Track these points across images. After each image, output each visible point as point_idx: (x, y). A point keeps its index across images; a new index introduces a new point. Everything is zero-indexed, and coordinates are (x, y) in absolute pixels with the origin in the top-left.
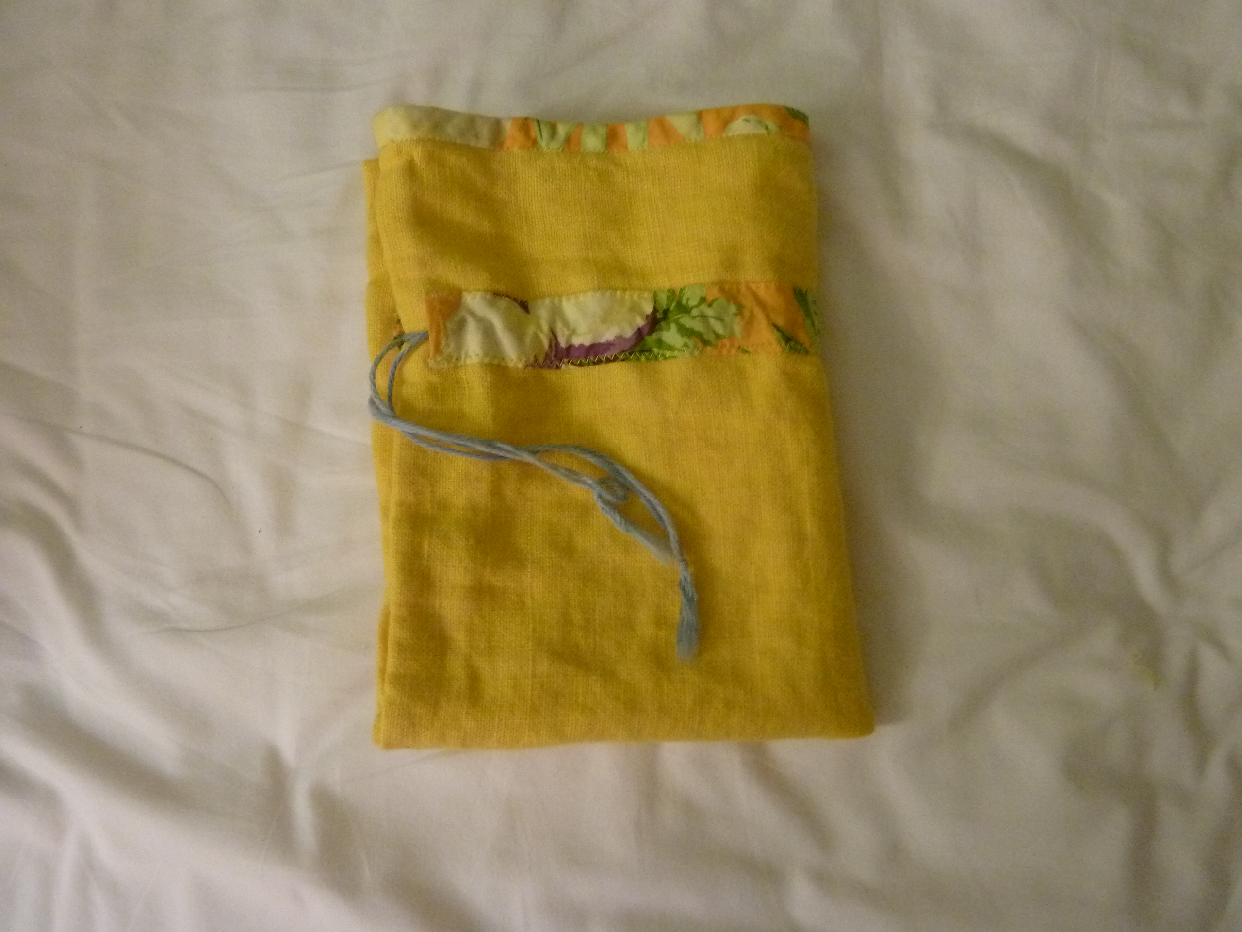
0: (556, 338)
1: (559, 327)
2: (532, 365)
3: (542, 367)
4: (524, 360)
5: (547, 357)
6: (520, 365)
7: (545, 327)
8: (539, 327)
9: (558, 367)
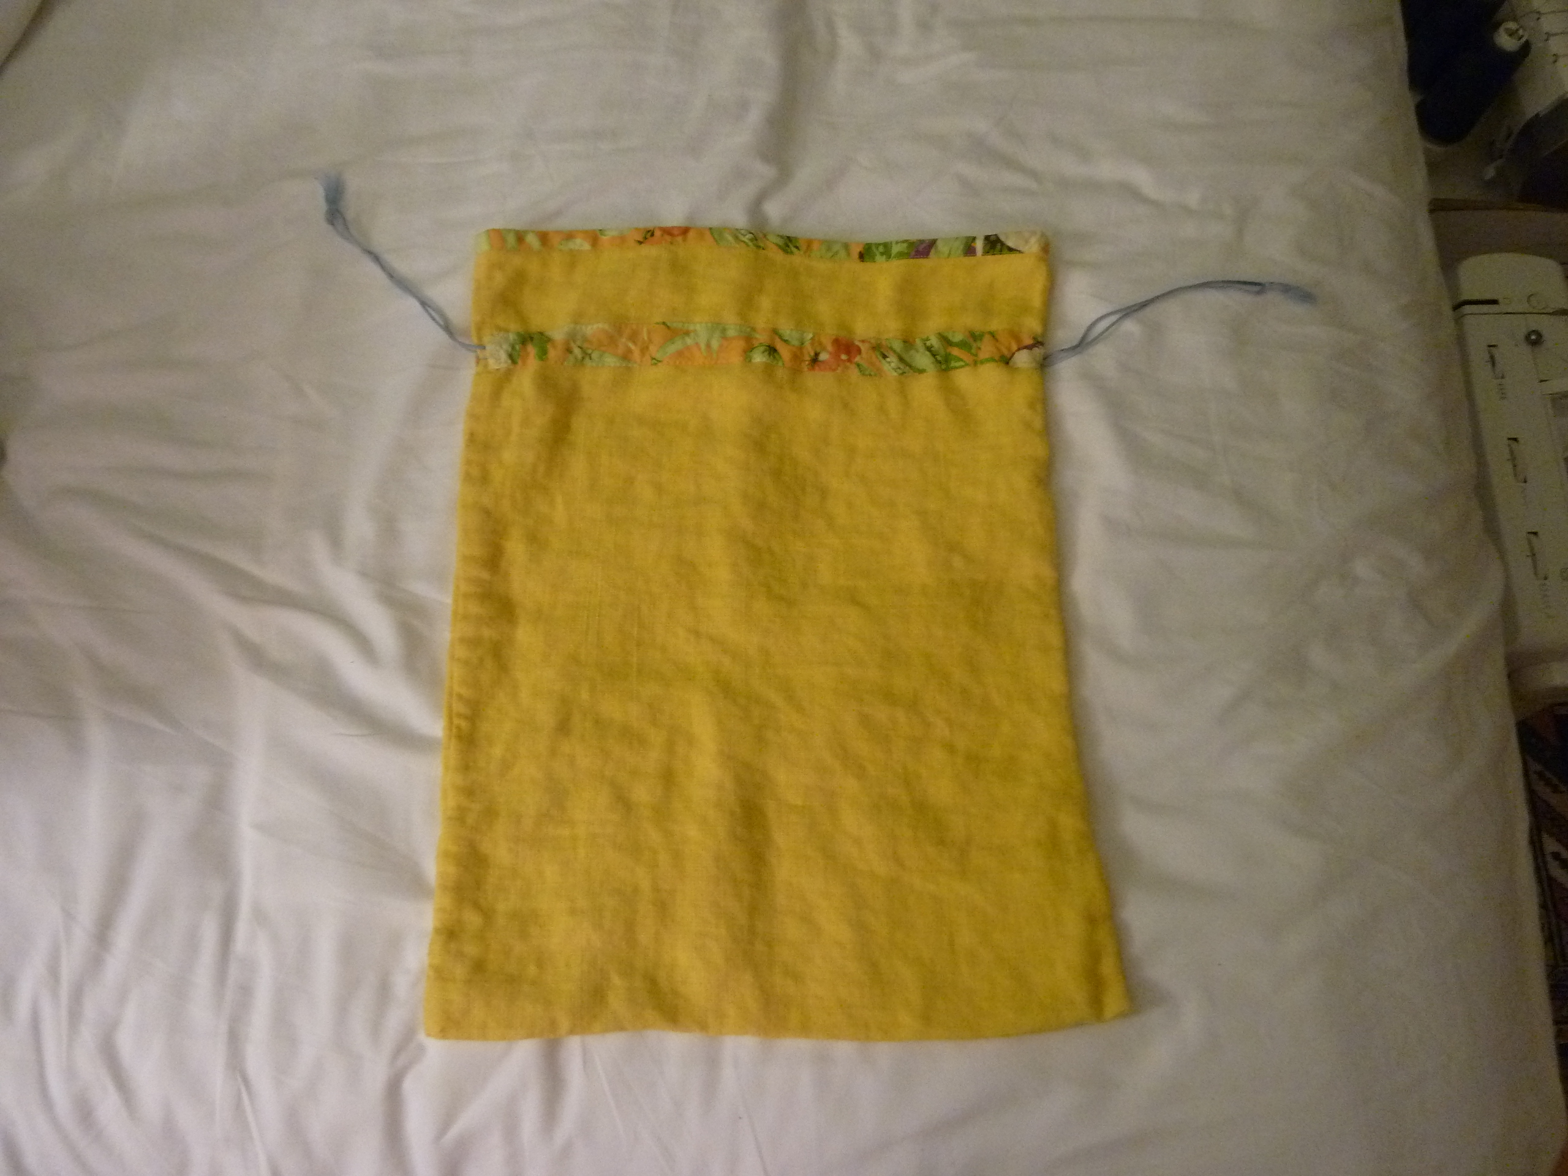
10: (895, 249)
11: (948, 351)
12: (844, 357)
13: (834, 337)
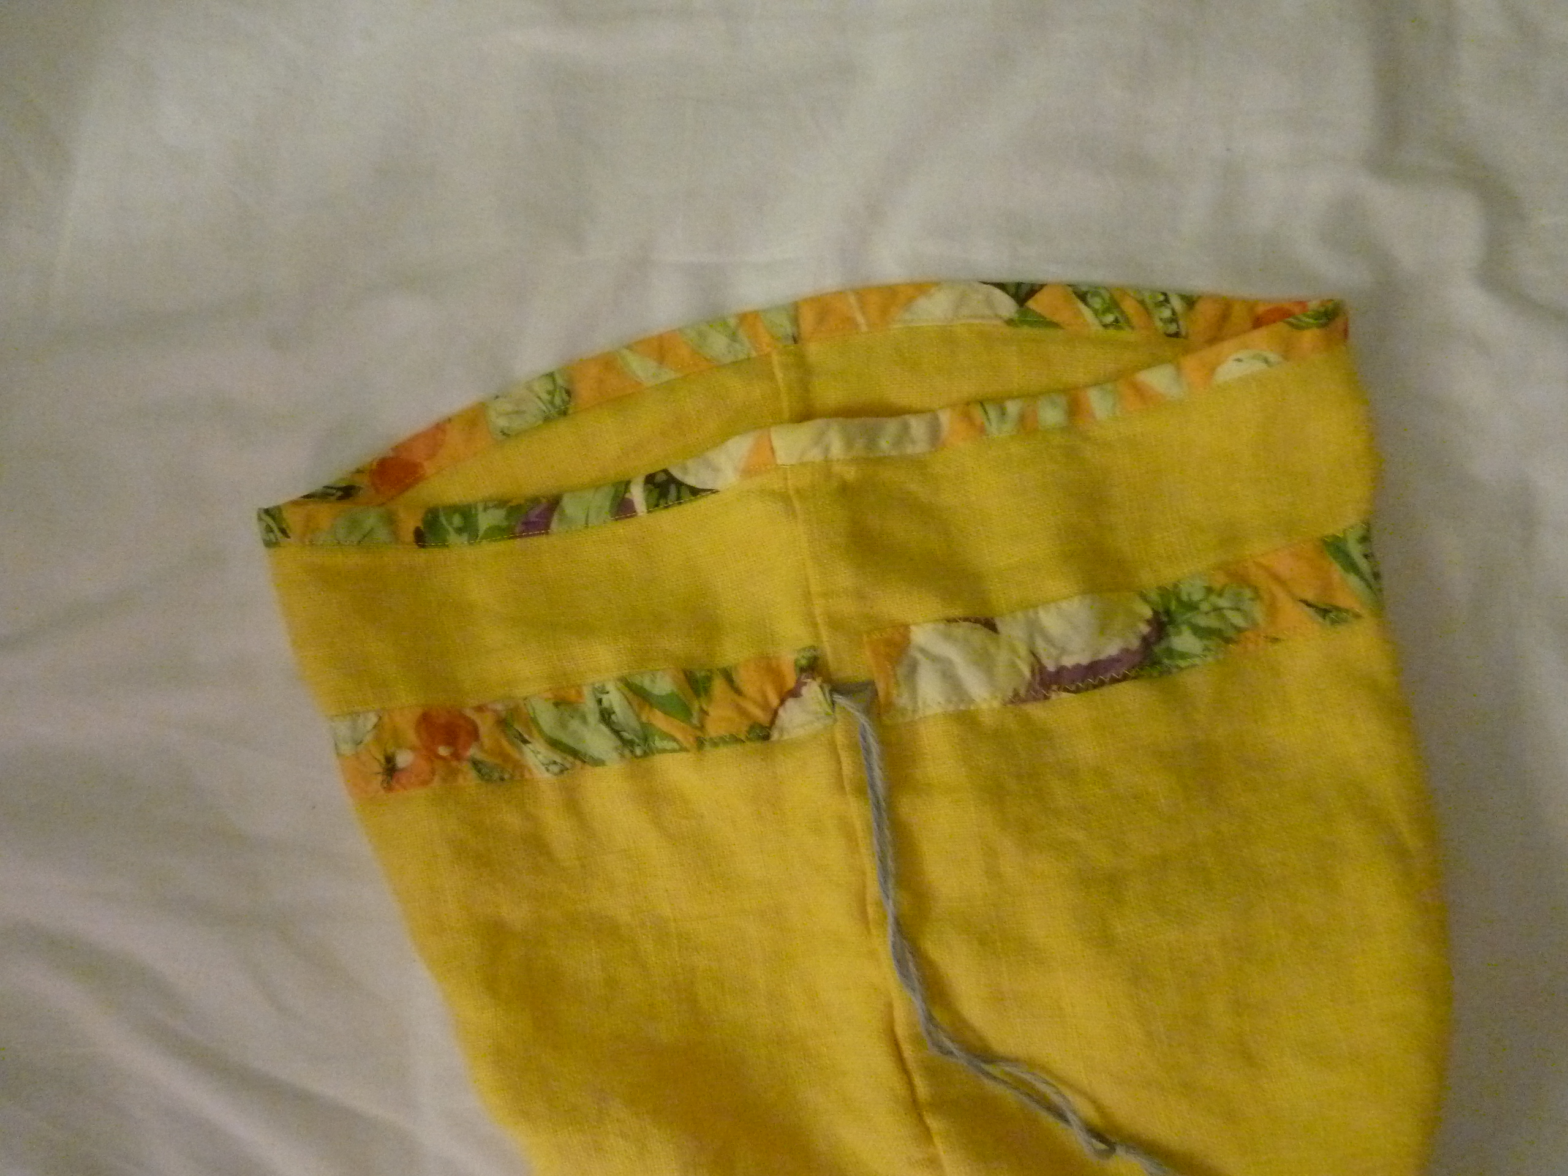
0: (1039, 661)
1: (1041, 646)
2: (1012, 702)
3: (1024, 701)
4: (999, 696)
5: (1030, 686)
6: (996, 704)
7: (1023, 650)
8: (1014, 651)
9: (1046, 698)
10: (486, 520)
11: (644, 719)
12: (443, 751)
13: (419, 711)
